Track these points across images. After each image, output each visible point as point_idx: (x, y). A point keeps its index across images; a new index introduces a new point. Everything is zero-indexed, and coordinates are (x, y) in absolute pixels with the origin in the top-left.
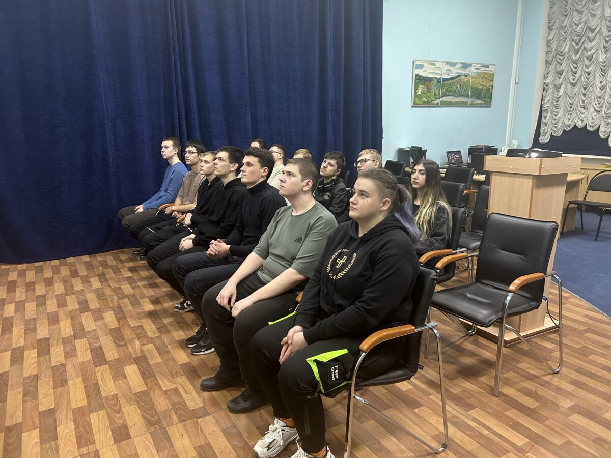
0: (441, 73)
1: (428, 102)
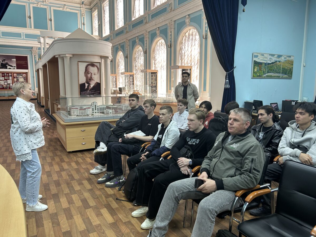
0: (267, 60)
1: (260, 76)
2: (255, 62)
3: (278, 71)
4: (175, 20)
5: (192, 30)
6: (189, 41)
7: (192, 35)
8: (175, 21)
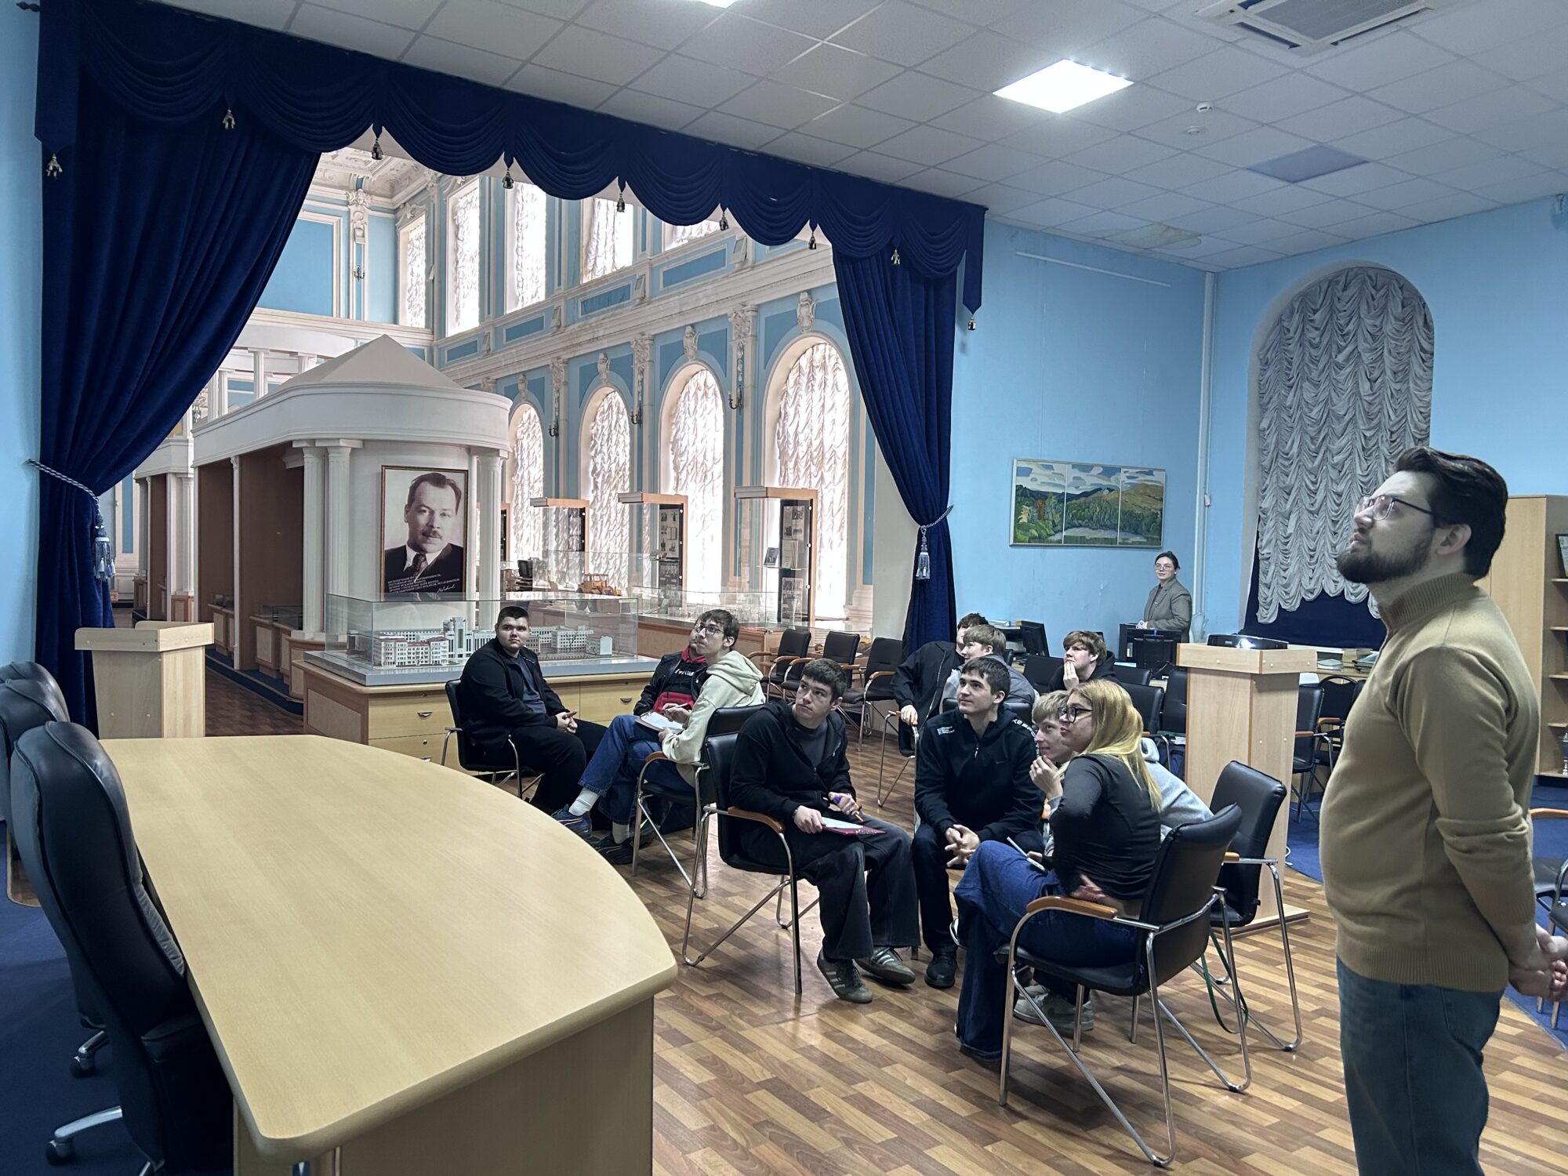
0: (1062, 483)
1: (1040, 538)
2: (1020, 493)
3: (1108, 523)
4: (759, 305)
5: (821, 347)
6: (813, 390)
7: (824, 367)
8: (757, 309)
